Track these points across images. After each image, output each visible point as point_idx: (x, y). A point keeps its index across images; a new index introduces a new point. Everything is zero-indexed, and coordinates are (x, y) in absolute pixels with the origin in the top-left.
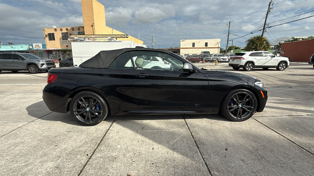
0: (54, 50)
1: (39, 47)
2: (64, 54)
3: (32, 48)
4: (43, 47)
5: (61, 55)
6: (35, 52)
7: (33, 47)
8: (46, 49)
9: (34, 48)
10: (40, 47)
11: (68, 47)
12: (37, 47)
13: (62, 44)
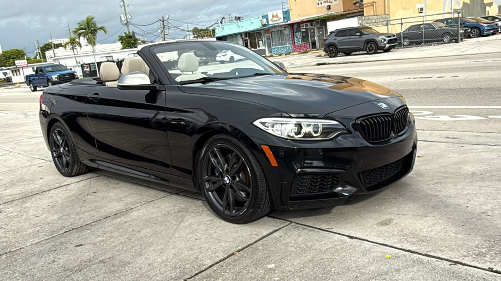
0: (302, 22)
1: (277, 19)
2: (323, 28)
3: (267, 24)
4: (284, 18)
5: (316, 31)
6: (271, 31)
7: (268, 22)
8: (289, 22)
9: (270, 23)
10: (280, 19)
11: (330, 8)
12: (274, 19)
13: (318, 4)
